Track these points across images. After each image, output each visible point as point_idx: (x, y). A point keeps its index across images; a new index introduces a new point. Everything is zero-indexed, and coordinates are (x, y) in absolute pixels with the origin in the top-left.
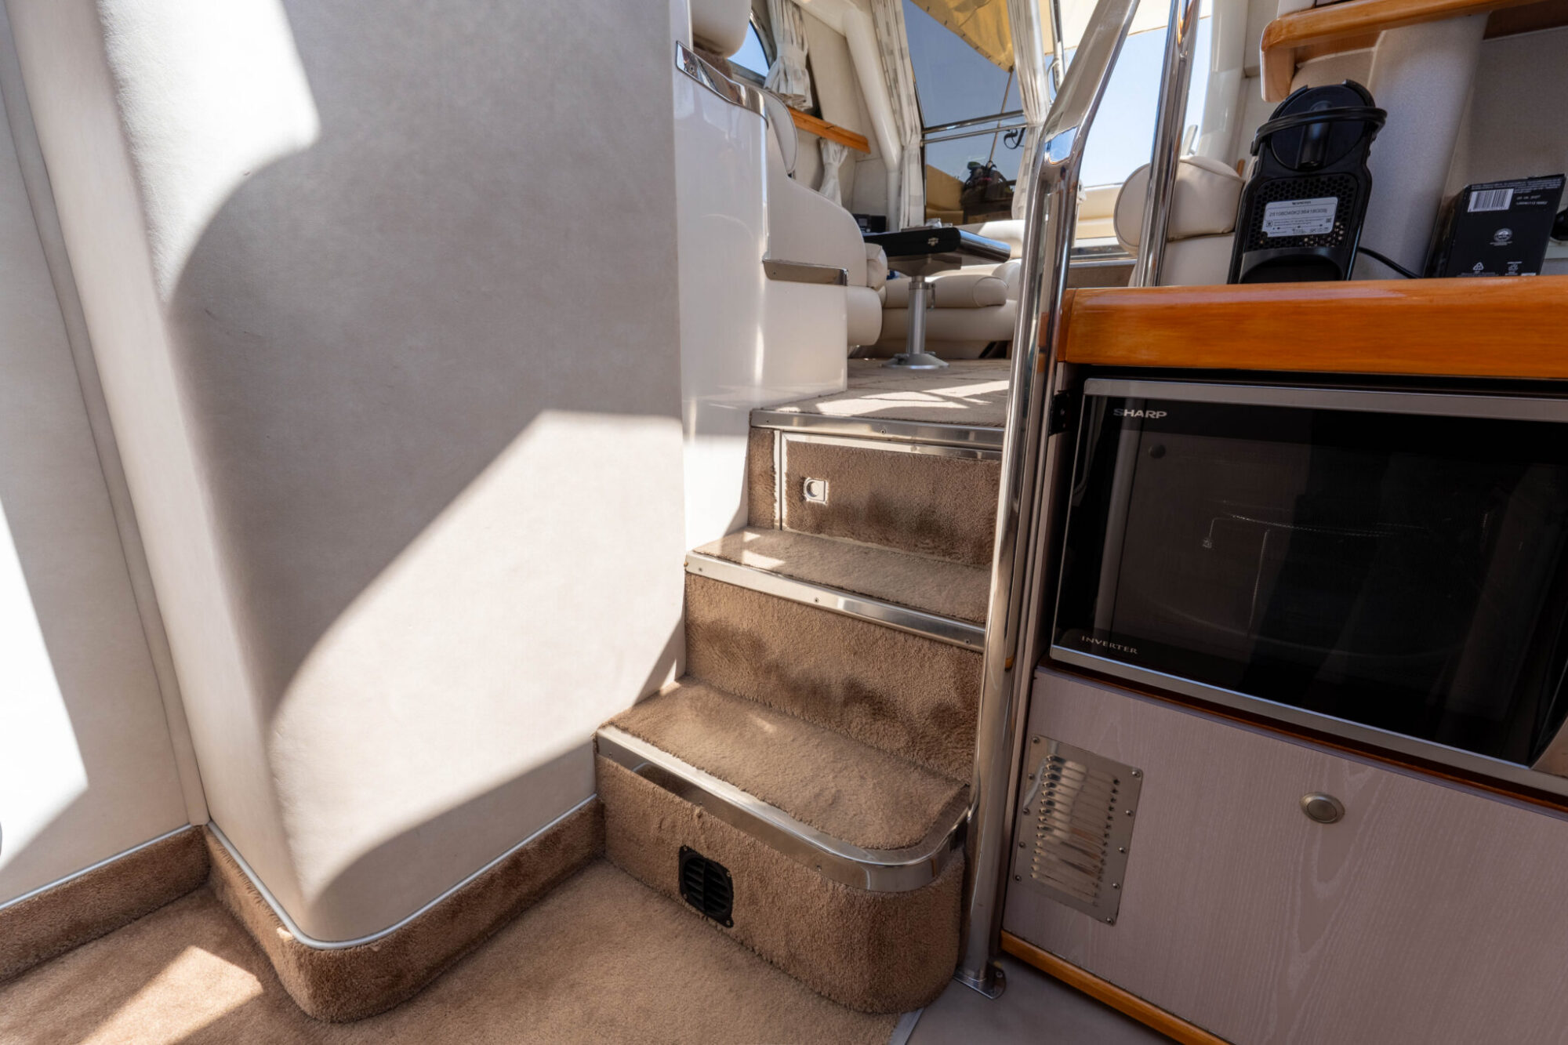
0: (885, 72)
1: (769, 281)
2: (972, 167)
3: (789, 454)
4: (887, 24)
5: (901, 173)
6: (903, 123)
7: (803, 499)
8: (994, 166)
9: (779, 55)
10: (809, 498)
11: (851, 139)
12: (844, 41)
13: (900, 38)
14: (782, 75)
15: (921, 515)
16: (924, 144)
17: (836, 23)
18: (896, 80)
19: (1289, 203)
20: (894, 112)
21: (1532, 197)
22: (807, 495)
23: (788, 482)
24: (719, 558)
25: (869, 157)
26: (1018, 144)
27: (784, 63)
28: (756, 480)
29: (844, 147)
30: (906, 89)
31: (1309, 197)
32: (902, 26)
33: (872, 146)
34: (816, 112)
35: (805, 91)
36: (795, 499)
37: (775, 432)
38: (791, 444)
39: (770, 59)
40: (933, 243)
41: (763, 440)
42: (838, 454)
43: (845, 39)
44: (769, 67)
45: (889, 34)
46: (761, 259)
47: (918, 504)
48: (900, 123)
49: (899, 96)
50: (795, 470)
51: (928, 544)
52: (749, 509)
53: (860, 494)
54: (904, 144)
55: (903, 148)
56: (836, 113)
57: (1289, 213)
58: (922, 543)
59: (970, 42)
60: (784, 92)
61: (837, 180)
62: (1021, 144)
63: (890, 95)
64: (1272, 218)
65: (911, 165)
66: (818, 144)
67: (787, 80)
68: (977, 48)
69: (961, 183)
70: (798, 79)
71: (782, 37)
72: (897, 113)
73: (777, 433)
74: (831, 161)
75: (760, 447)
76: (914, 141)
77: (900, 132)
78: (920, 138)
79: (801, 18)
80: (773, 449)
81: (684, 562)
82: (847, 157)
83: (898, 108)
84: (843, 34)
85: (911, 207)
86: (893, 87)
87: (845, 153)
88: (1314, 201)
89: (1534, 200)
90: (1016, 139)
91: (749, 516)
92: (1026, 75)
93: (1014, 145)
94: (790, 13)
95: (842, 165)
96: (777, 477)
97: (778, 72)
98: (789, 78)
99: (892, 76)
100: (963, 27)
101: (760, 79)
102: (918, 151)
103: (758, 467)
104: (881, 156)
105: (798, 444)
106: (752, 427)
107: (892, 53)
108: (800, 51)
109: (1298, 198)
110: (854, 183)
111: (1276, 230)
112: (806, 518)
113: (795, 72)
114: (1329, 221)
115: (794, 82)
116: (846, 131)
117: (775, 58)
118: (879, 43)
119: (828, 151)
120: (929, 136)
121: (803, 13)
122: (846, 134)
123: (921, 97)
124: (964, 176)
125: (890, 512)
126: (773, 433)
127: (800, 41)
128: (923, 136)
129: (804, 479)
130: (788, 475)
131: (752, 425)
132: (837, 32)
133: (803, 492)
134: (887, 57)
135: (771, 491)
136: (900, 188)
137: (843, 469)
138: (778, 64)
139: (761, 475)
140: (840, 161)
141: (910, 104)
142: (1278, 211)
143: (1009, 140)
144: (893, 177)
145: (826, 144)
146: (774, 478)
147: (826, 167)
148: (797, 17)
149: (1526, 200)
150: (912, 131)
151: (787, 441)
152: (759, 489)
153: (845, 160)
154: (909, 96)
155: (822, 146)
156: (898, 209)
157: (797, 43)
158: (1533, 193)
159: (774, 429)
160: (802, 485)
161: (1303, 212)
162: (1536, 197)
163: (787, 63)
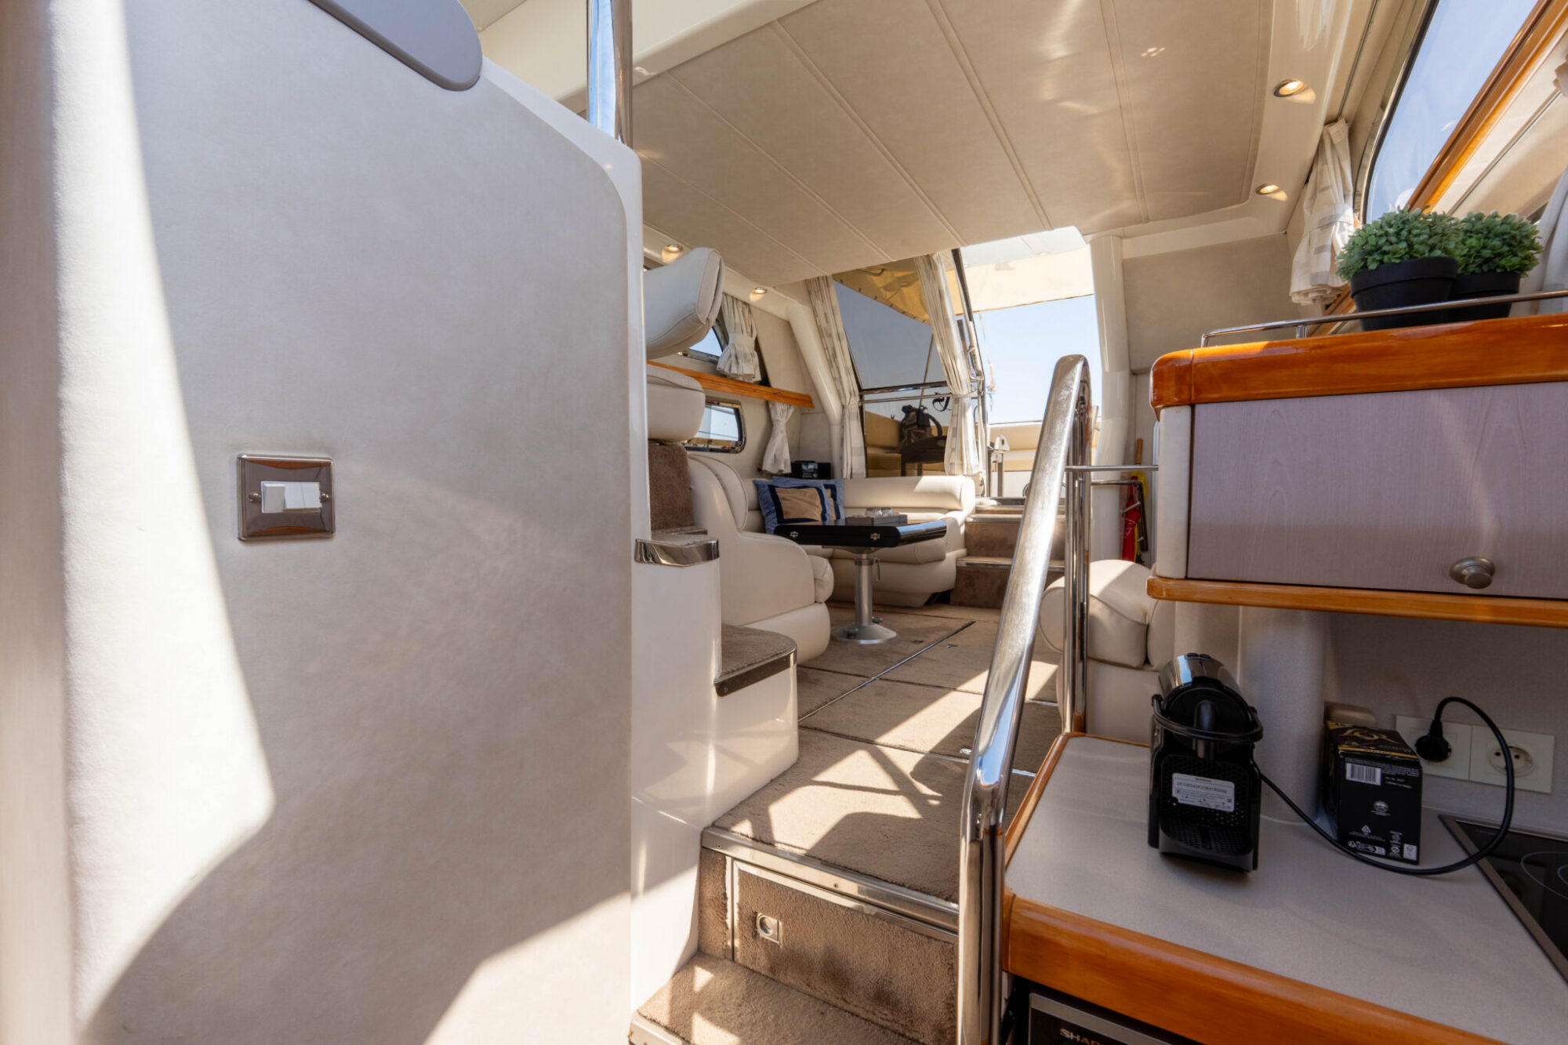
0: (825, 349)
1: (720, 698)
2: (907, 410)
3: (741, 881)
4: (826, 315)
5: (843, 427)
6: (843, 388)
7: (755, 935)
8: (925, 408)
9: (730, 342)
10: (762, 934)
11: (797, 399)
12: (788, 326)
13: (837, 325)
14: (733, 358)
15: (877, 983)
16: (862, 404)
17: (782, 314)
18: (835, 356)
19: (1192, 778)
20: (834, 379)
21: (1398, 780)
22: (760, 930)
23: (740, 914)
24: (666, 1028)
25: (812, 411)
26: (945, 408)
27: (735, 349)
28: (708, 905)
29: (790, 406)
30: (844, 362)
31: (1209, 776)
32: (839, 317)
33: (815, 402)
34: (765, 381)
35: (755, 371)
36: (748, 935)
37: (727, 858)
38: (742, 873)
39: (723, 342)
40: (875, 538)
41: (714, 865)
42: (791, 898)
43: (789, 323)
44: (722, 350)
45: (827, 321)
46: (712, 683)
47: (874, 970)
48: (840, 388)
49: (838, 368)
50: (747, 903)
51: (886, 1015)
52: (699, 933)
53: (815, 944)
54: (844, 403)
55: (843, 407)
56: (783, 379)
57: (1194, 786)
58: (880, 1012)
59: (897, 309)
60: (736, 372)
61: (785, 434)
62: (948, 407)
63: (830, 366)
64: (1179, 787)
65: (851, 422)
66: (767, 404)
67: (738, 363)
68: (904, 313)
69: (897, 422)
70: (747, 361)
71: (733, 330)
72: (837, 380)
73: (729, 860)
74: (779, 418)
75: (711, 871)
76: (854, 403)
77: (840, 395)
78: (858, 399)
79: (750, 311)
80: (724, 874)
81: (628, 1033)
82: (793, 413)
83: (838, 376)
84: (786, 319)
85: (853, 457)
86: (833, 360)
87: (792, 410)
88: (1214, 781)
89: (1399, 782)
90: (943, 403)
91: (699, 941)
92: (947, 357)
93: (942, 409)
94: (740, 310)
95: (789, 419)
96: (729, 903)
97: (730, 356)
98: (740, 361)
99: (831, 353)
100: (891, 300)
101: (715, 359)
102: (857, 410)
103: (709, 893)
104: (823, 411)
105: (750, 875)
106: (703, 847)
107: (830, 335)
108: (750, 338)
109: (1199, 775)
110: (800, 433)
111: (1185, 798)
112: (758, 956)
113: (745, 355)
114: (1229, 801)
115: (744, 365)
116: (794, 393)
117: (727, 342)
118: (819, 328)
119: (776, 410)
120: (867, 397)
121: (752, 308)
122: (792, 396)
123: (856, 366)
124: (900, 416)
125: (845, 972)
126: (725, 860)
127: (749, 330)
128: (861, 397)
129: (756, 913)
130: (740, 908)
131: (704, 845)
132: (780, 319)
133: (756, 928)
134: (827, 339)
135: (722, 918)
136: (842, 440)
137: (795, 914)
138: (729, 349)
139: (712, 900)
140: (786, 417)
141: (848, 373)
142: (1185, 782)
143: (937, 404)
144: (836, 429)
145: (773, 404)
146: (726, 905)
147: (774, 423)
148: (746, 311)
149: (1392, 781)
150: (851, 394)
151: (739, 870)
152: (710, 913)
153: (792, 416)
154: (846, 368)
155: (771, 406)
156: (841, 458)
157: (747, 332)
158: (1397, 776)
159: (726, 855)
160: (755, 919)
161: (1207, 788)
162: (1401, 780)
163: (738, 349)
